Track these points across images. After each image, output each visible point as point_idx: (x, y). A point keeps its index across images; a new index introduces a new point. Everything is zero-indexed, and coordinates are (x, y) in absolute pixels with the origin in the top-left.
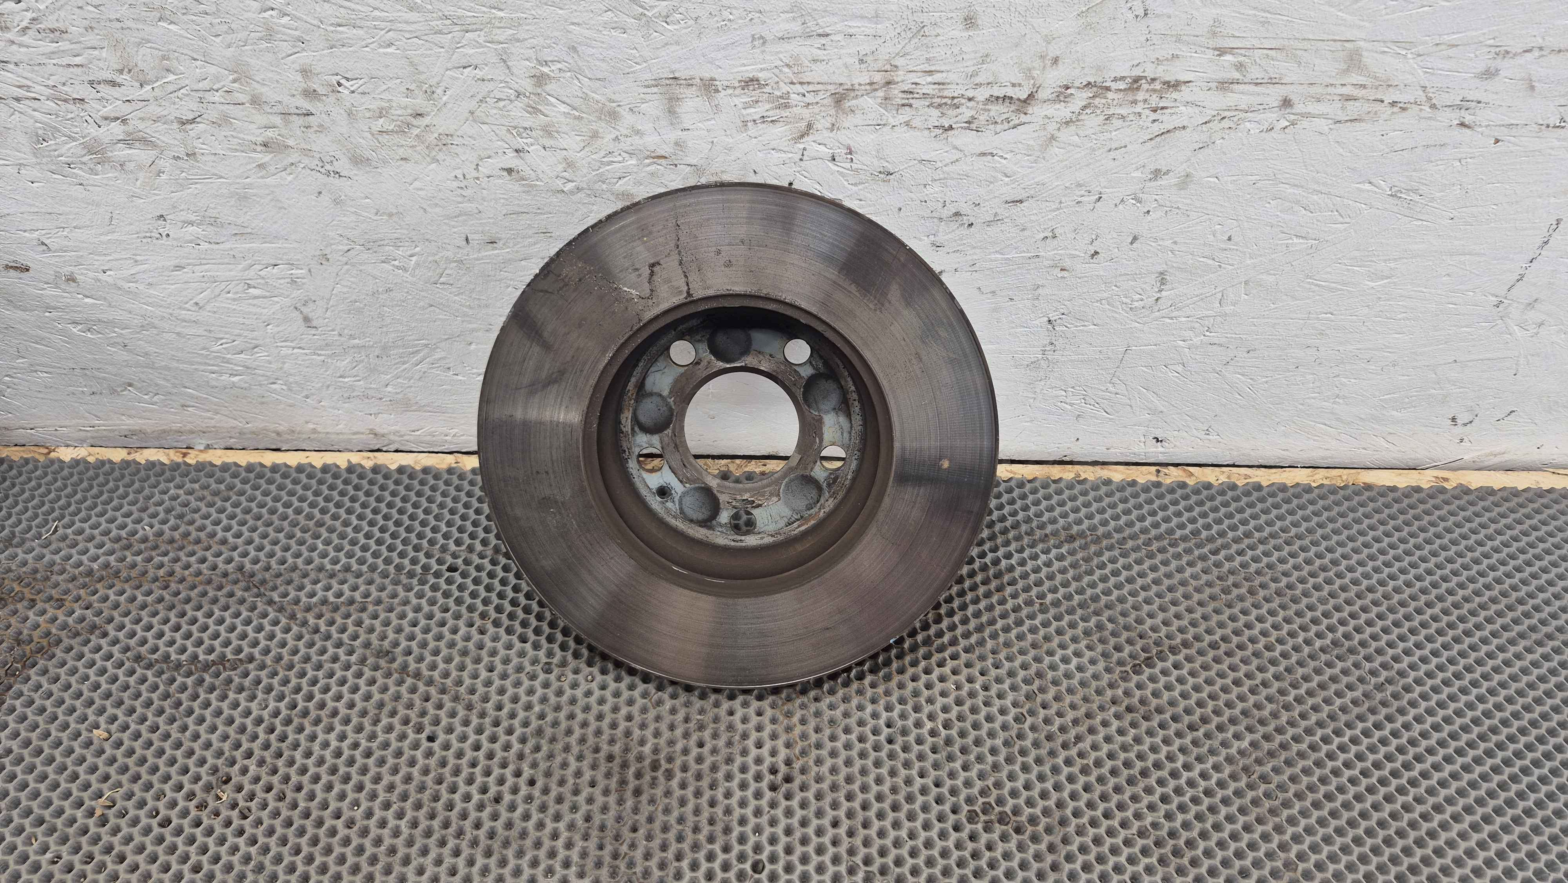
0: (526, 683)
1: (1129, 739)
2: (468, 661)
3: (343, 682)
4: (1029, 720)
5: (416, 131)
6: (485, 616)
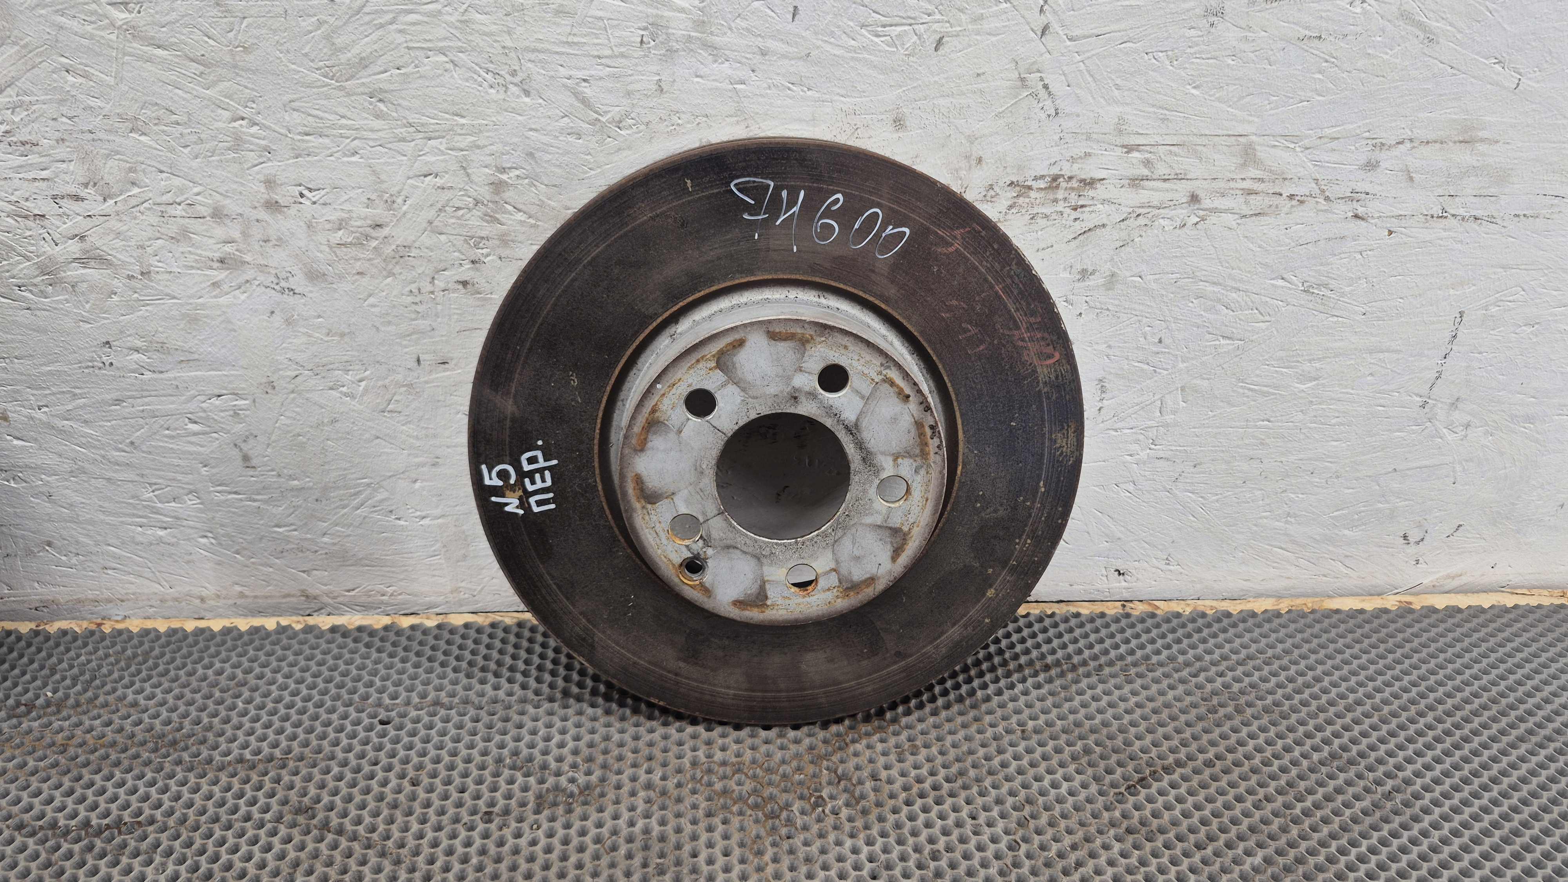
0: (463, 834)
1: (1134, 861)
2: (398, 813)
3: (254, 841)
4: (1024, 847)
5: (374, 243)
6: (420, 767)
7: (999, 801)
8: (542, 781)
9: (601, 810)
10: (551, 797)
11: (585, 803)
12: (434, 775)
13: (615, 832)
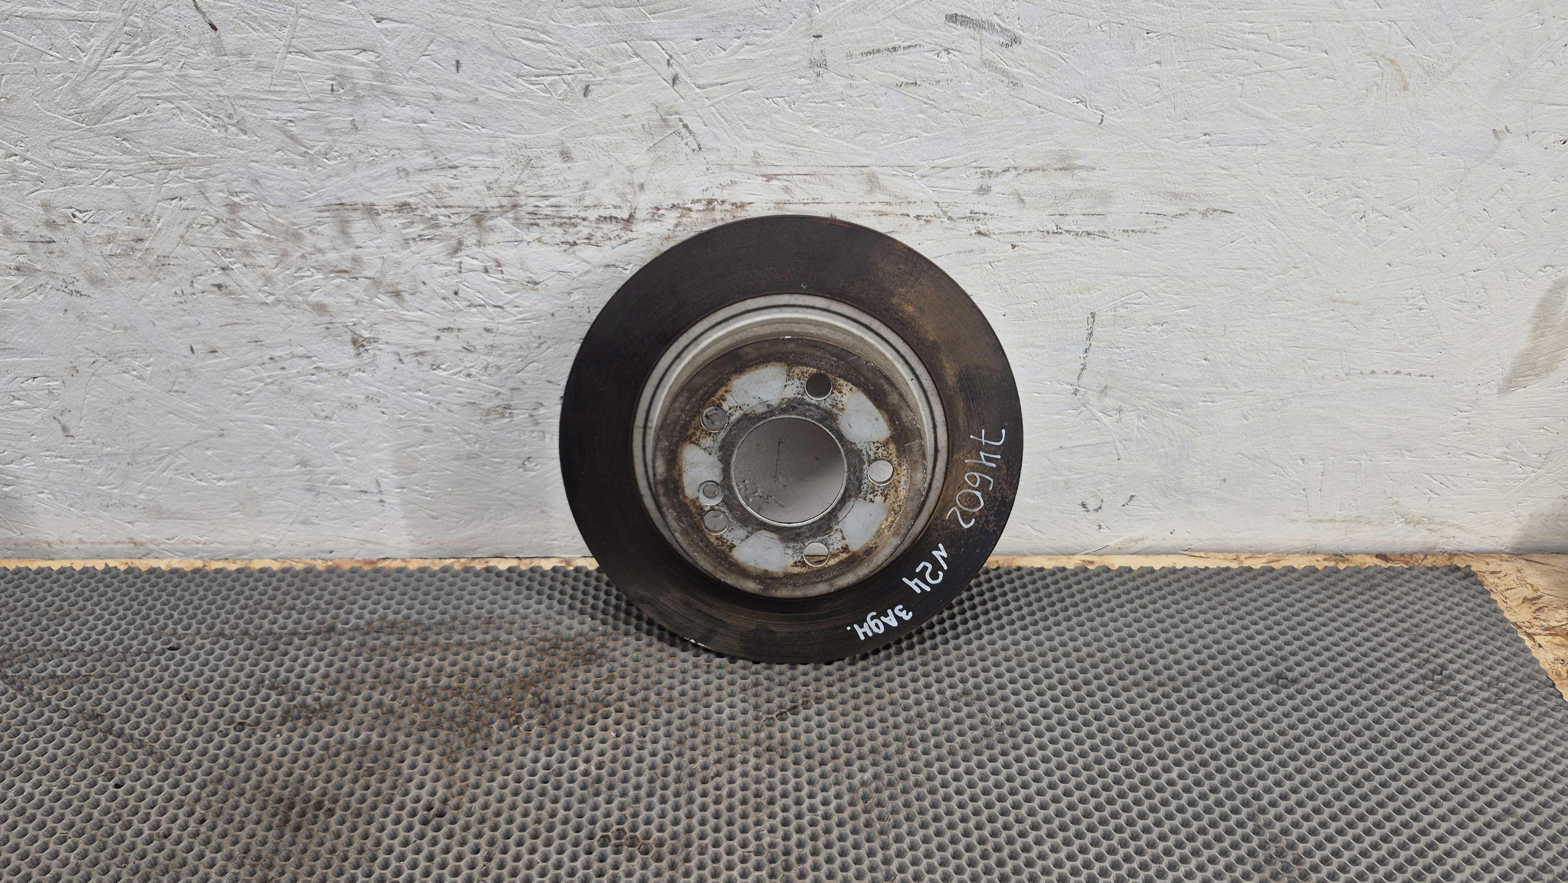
0: (217, 739)
1: (763, 773)
2: (168, 722)
3: (51, 740)
4: (675, 760)
5: (139, 254)
6: (195, 685)
7: (669, 723)
8: (292, 699)
9: (335, 723)
10: (295, 713)
11: (324, 718)
12: (205, 691)
13: (341, 742)
